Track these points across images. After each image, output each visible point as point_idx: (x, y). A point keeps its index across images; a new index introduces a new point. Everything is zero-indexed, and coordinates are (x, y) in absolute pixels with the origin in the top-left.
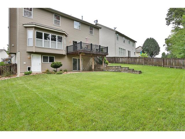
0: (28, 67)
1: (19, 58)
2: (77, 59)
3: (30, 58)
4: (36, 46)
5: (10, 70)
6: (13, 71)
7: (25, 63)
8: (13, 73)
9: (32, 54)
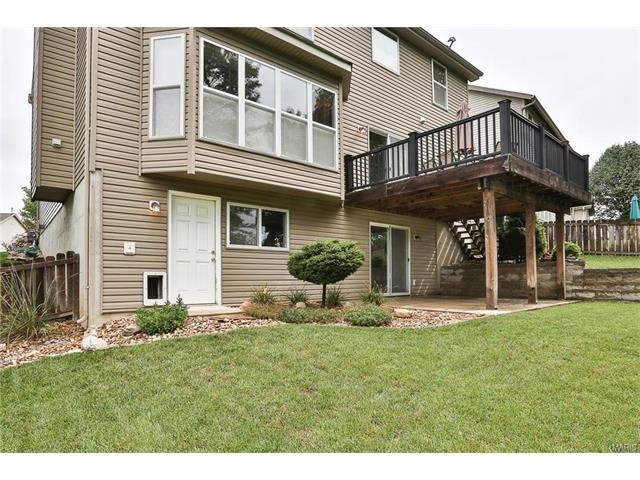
0: (147, 274)
1: (98, 217)
2: (385, 229)
3: (162, 218)
4: (201, 136)
5: (41, 298)
6: (57, 301)
7: (130, 247)
8: (54, 316)
9: (171, 192)
